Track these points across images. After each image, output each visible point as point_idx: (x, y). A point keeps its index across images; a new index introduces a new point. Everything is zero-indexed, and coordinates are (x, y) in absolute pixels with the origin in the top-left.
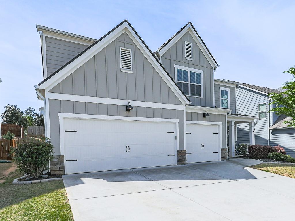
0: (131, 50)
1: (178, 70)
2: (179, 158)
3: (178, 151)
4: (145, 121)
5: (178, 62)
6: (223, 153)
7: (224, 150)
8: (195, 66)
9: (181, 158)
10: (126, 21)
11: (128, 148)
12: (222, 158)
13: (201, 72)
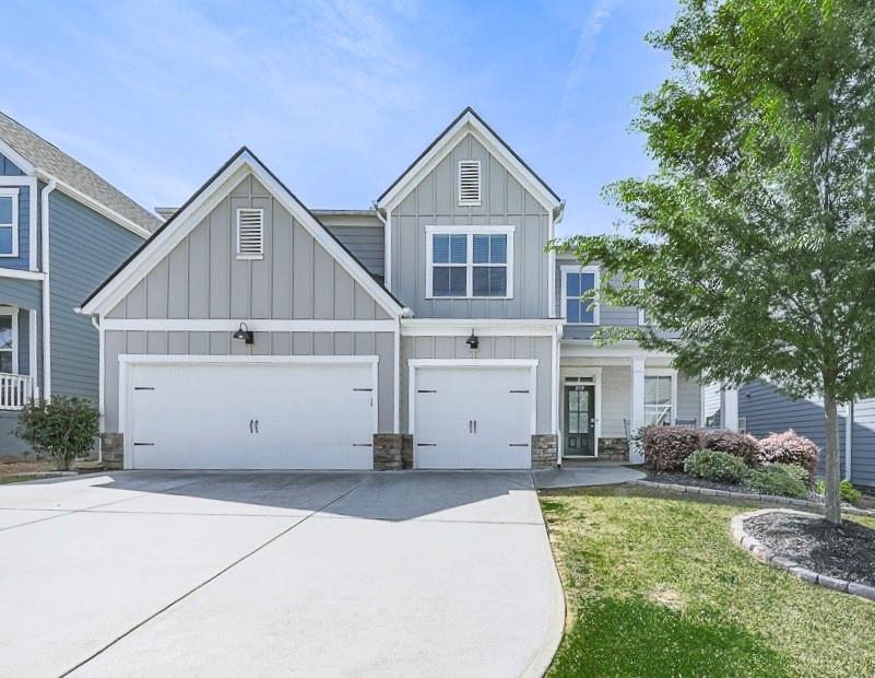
0: (261, 210)
1: (436, 238)
2: (377, 452)
3: (375, 436)
4: (290, 365)
5: (435, 218)
6: (540, 448)
7: (542, 439)
8: (489, 218)
9: (383, 453)
10: (244, 149)
11: (254, 425)
12: (536, 463)
13: (508, 230)
